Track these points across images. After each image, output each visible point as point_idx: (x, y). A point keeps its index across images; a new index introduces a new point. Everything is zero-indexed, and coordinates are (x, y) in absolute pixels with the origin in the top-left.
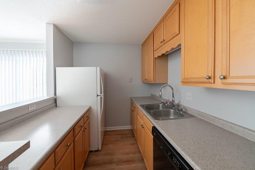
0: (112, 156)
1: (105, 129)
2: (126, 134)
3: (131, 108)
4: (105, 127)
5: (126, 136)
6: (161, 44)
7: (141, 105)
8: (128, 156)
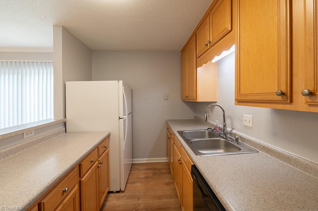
0: (138, 200)
1: (133, 161)
2: (160, 170)
3: (167, 134)
4: (132, 158)
5: (161, 171)
6: (206, 48)
7: (178, 132)
8: (161, 201)
